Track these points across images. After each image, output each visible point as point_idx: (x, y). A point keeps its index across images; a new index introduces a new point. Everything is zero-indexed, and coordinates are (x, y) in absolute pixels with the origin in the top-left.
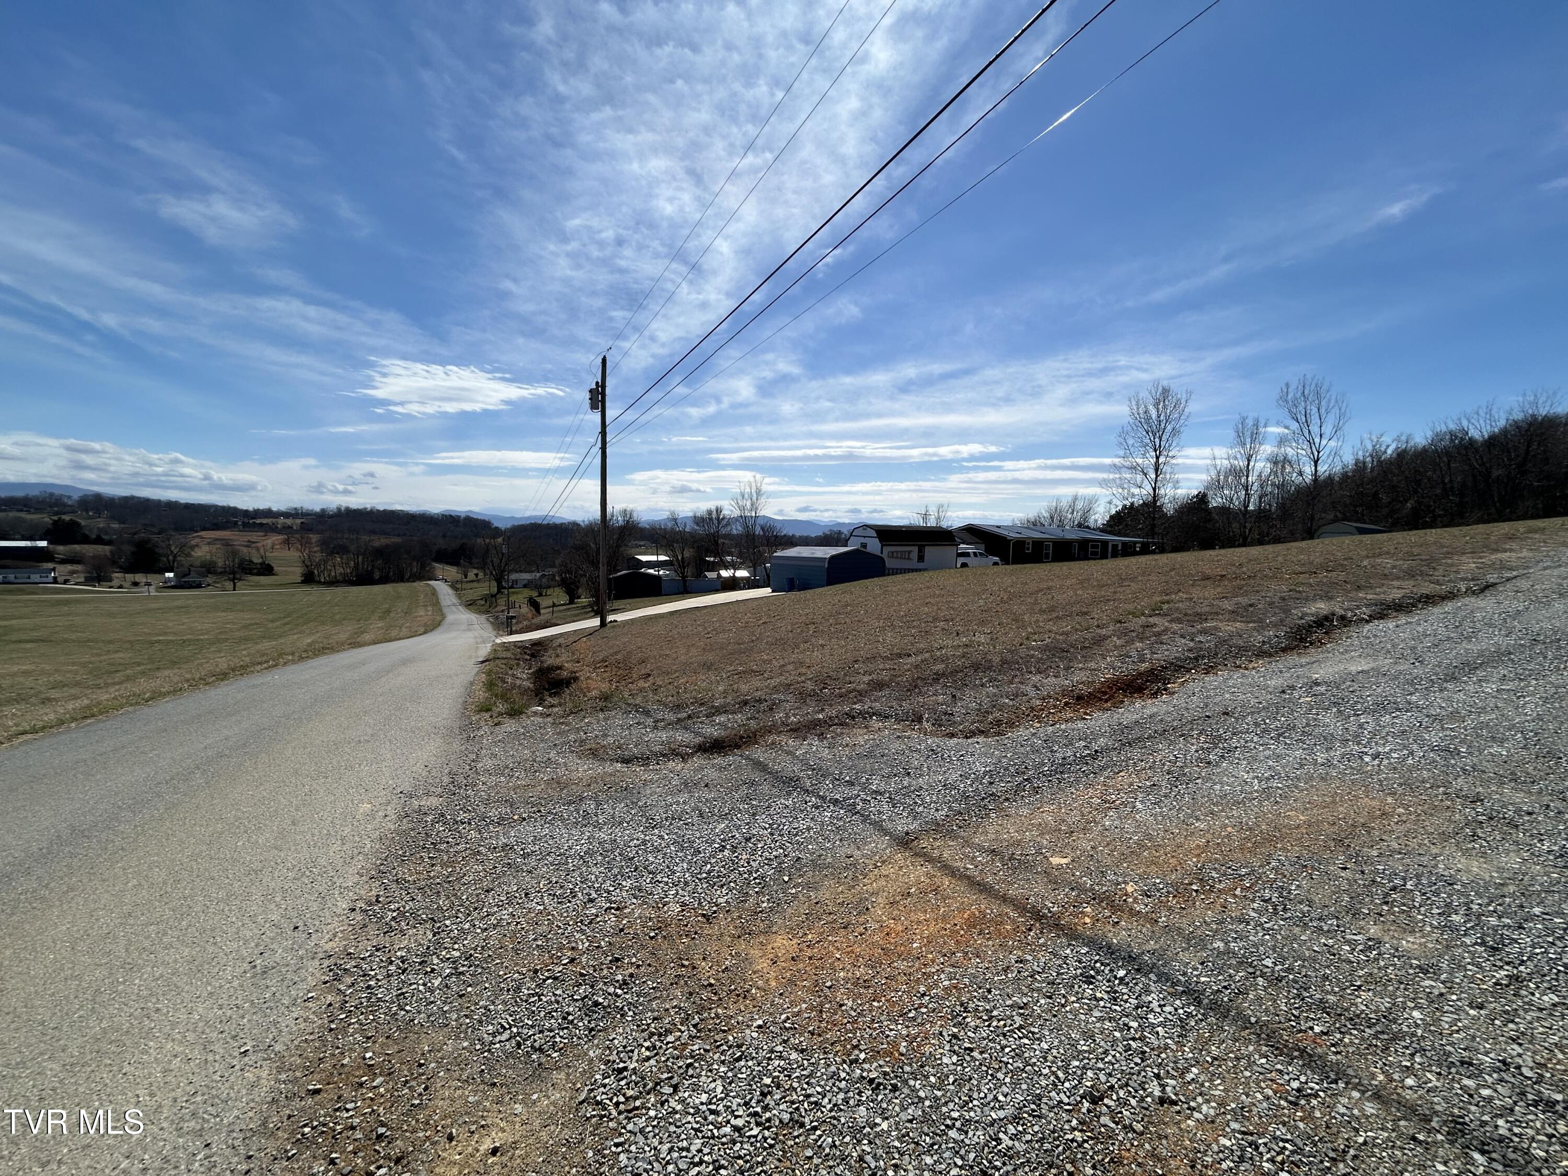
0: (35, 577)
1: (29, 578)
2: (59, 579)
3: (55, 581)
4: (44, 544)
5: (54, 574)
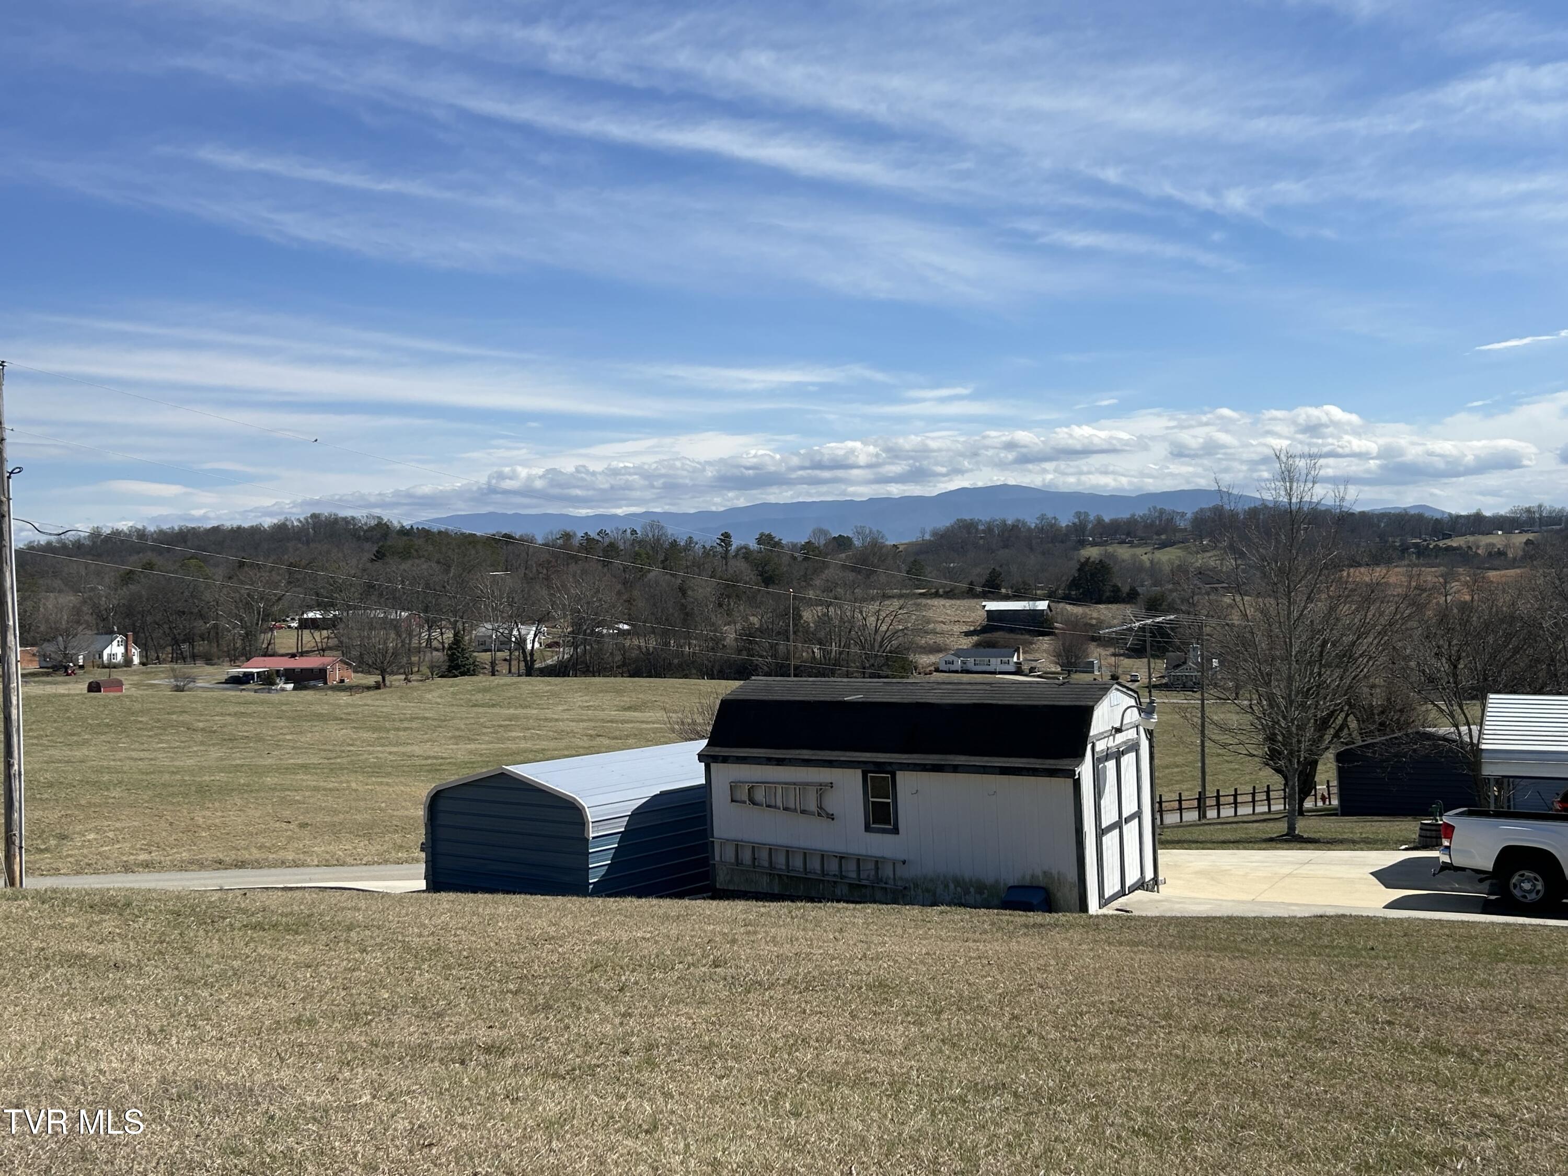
0: (995, 663)
1: (989, 663)
2: (1026, 667)
3: (1018, 669)
4: (1042, 605)
5: (1018, 658)
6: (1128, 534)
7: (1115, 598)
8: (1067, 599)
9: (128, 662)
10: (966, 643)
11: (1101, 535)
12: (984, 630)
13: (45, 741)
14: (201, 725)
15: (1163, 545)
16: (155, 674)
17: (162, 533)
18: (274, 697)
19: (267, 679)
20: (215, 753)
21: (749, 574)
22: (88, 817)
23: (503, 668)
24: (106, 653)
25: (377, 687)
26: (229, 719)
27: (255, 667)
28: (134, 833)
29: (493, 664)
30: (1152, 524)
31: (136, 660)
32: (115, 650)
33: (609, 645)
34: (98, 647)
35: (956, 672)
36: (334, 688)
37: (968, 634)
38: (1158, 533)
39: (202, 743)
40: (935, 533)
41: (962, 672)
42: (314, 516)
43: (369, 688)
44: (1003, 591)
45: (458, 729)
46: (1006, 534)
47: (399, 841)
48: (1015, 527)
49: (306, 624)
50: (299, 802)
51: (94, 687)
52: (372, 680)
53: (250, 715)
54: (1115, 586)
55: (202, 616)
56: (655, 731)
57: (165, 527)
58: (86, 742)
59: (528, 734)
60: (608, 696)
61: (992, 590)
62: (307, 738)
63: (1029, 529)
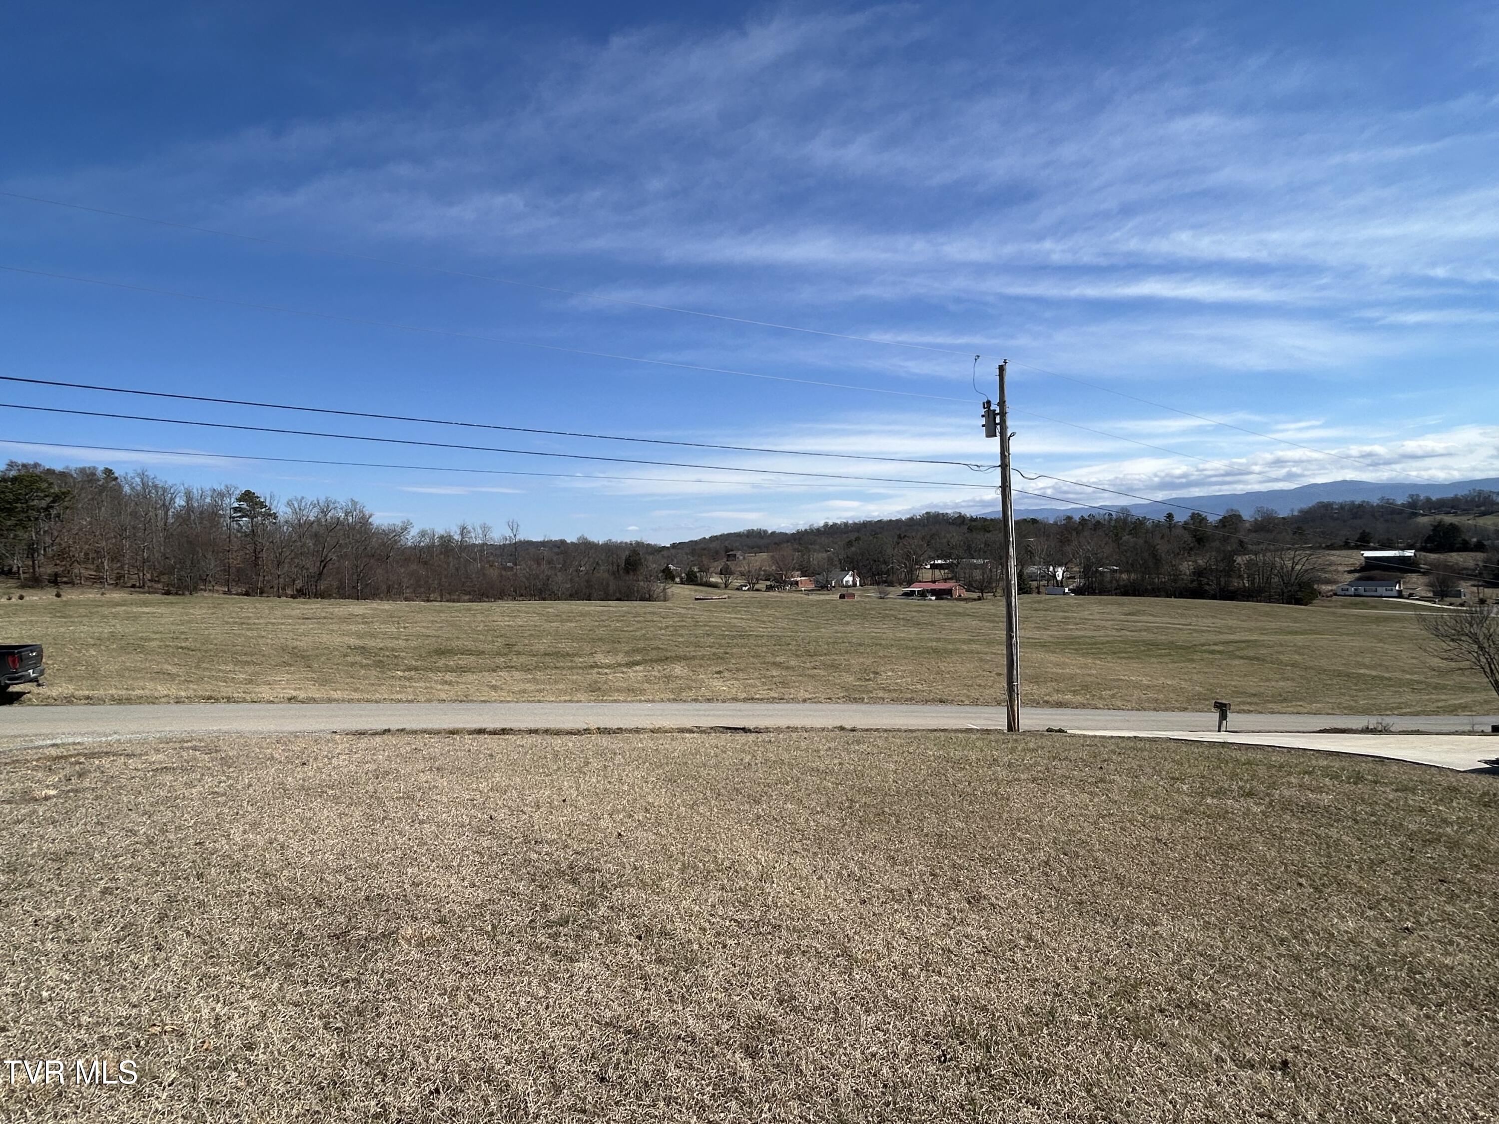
0: (1381, 590)
1: (1376, 591)
2: (1405, 593)
3: (1400, 595)
4: (1410, 553)
5: (1400, 587)
6: (1452, 507)
7: (1465, 547)
8: (1423, 549)
9: (855, 585)
10: (1350, 578)
11: (1430, 509)
12: (1362, 569)
13: (830, 622)
14: (901, 616)
15: (1483, 514)
16: (868, 591)
17: (855, 524)
18: (927, 602)
19: (923, 594)
20: (914, 631)
21: (1188, 537)
22: (886, 663)
23: (1042, 589)
24: (845, 580)
25: (979, 599)
26: (914, 614)
27: (916, 588)
28: (911, 672)
29: (1038, 588)
30: (1473, 500)
31: (858, 584)
32: (848, 579)
33: (1108, 577)
34: (840, 577)
35: (1351, 596)
36: (956, 599)
37: (1350, 572)
38: (1478, 506)
39: (904, 626)
40: (1301, 511)
41: (1355, 596)
42: (927, 513)
43: (975, 600)
44: (1372, 544)
45: (1036, 623)
46: (1355, 510)
47: (1056, 688)
48: (1360, 506)
49: (934, 567)
50: (989, 661)
51: (842, 597)
52: (975, 595)
53: (923, 612)
54: (1464, 540)
55: (885, 563)
56: (1157, 627)
57: (857, 521)
58: (848, 624)
59: (1078, 627)
60: (1115, 607)
61: (1364, 543)
62: (956, 625)
63: (1372, 506)
